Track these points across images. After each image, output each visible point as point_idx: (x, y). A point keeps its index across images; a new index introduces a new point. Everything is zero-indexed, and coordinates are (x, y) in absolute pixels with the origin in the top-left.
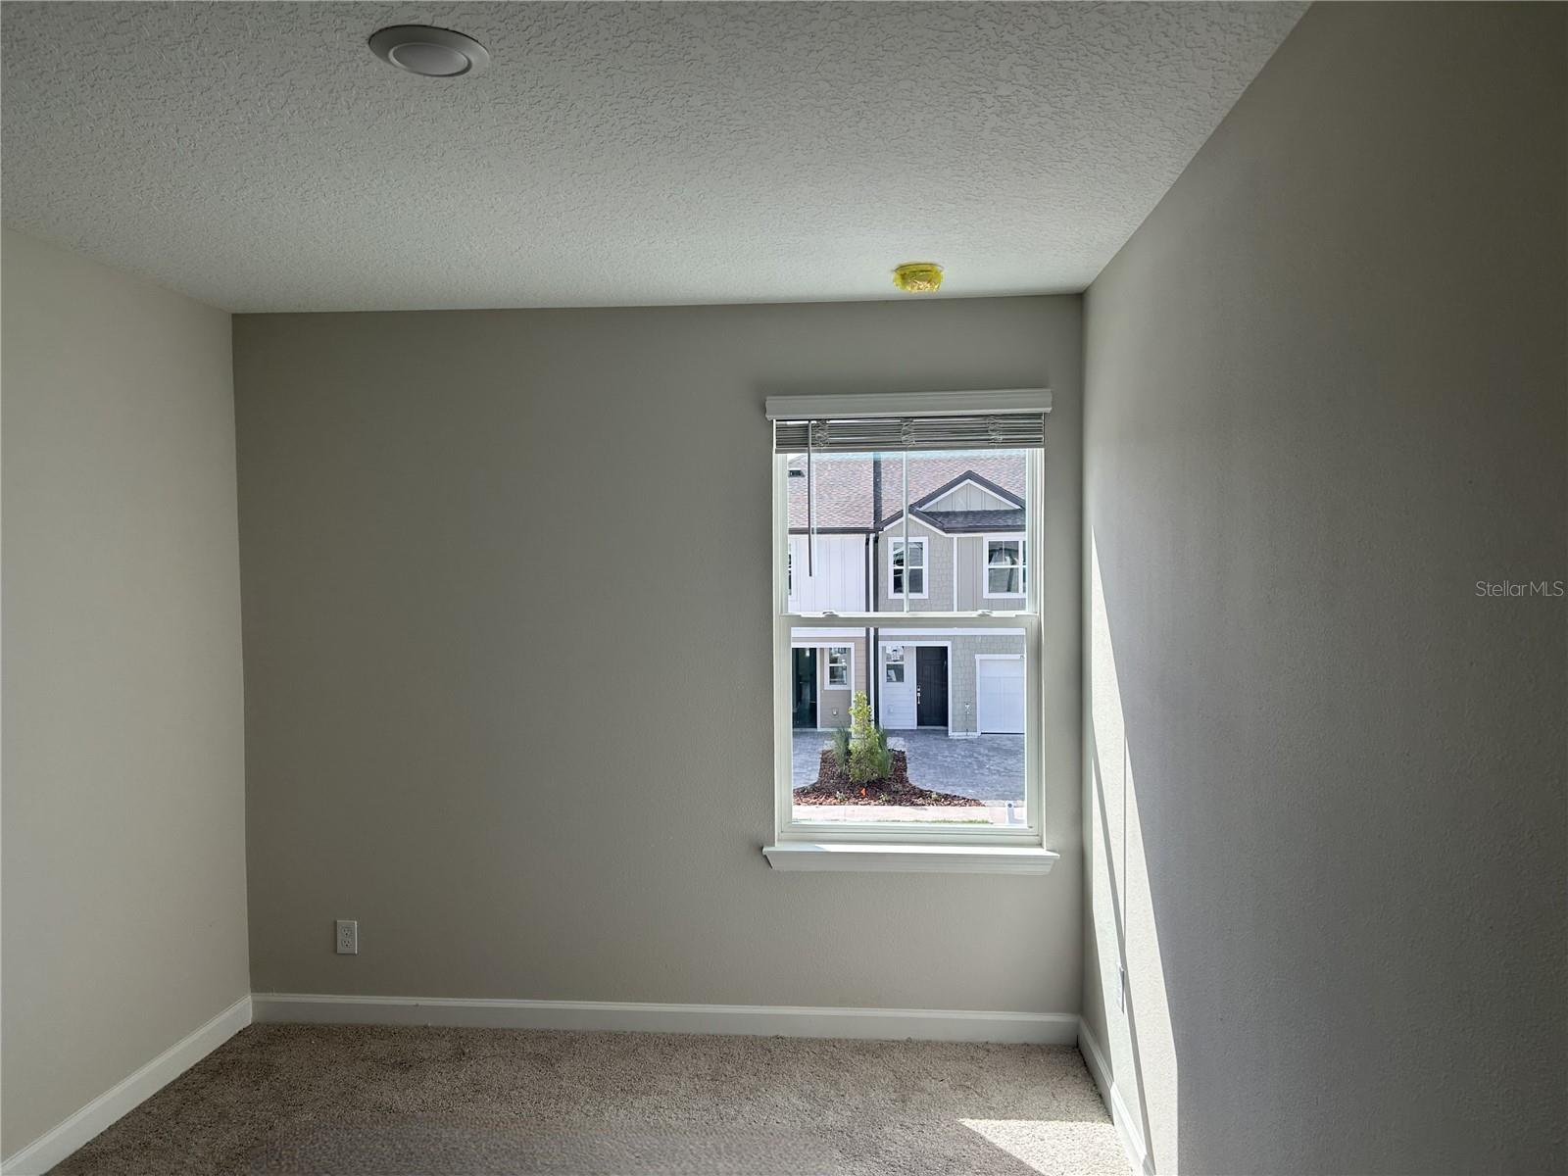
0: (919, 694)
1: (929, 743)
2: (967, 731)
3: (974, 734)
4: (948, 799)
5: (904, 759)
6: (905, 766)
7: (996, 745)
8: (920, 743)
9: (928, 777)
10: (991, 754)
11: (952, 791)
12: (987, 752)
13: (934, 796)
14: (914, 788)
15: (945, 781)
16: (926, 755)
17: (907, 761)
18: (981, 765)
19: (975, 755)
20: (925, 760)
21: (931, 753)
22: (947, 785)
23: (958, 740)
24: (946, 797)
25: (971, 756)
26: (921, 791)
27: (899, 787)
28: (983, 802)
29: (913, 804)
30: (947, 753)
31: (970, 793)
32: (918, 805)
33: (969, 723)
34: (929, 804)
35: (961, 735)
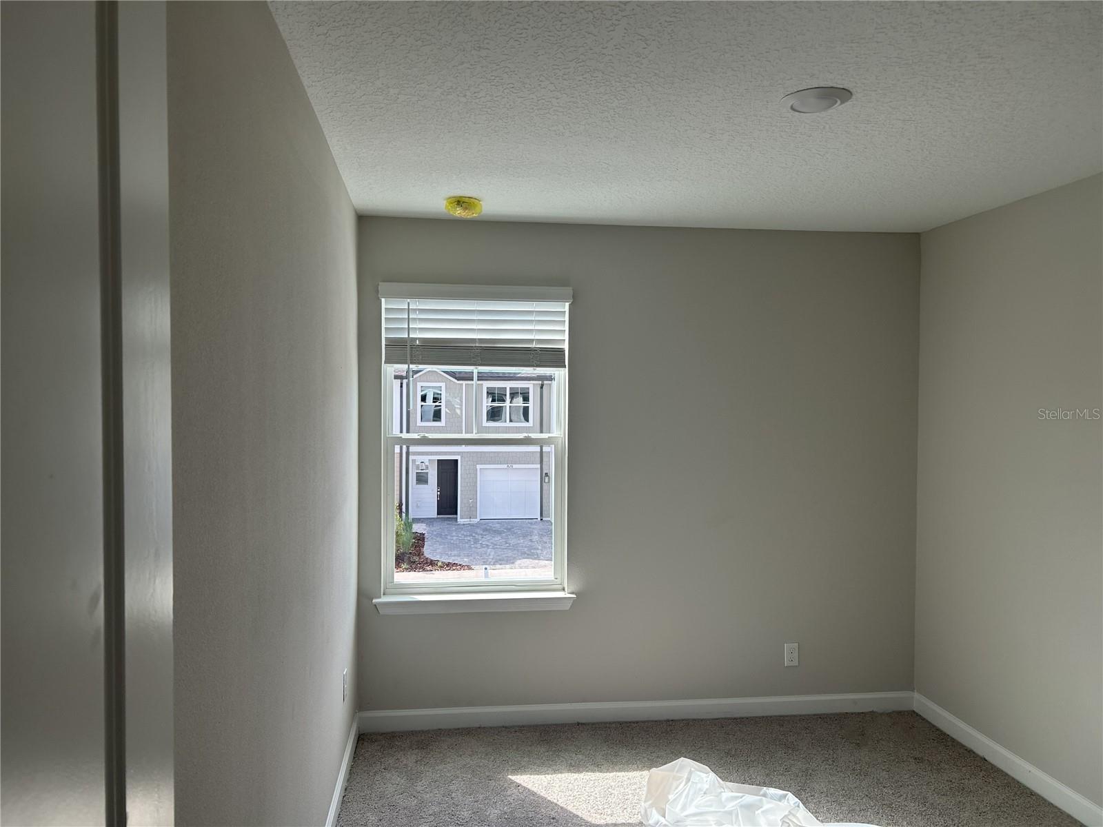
0: (439, 493)
1: (442, 527)
2: (470, 518)
3: (475, 520)
4: (449, 566)
5: (424, 539)
6: (424, 544)
7: (488, 528)
8: (437, 527)
9: (438, 551)
10: (484, 533)
11: (454, 560)
12: (482, 532)
13: (439, 564)
14: (427, 559)
15: (449, 553)
16: (440, 535)
17: (426, 540)
18: (476, 541)
19: (474, 535)
20: (438, 539)
21: (443, 534)
22: (450, 556)
23: (464, 524)
24: (448, 565)
25: (471, 535)
26: (432, 561)
27: (416, 558)
28: (473, 567)
29: (424, 570)
30: (454, 534)
31: (465, 561)
32: (428, 571)
33: (472, 513)
34: (435, 570)
35: (466, 521)
